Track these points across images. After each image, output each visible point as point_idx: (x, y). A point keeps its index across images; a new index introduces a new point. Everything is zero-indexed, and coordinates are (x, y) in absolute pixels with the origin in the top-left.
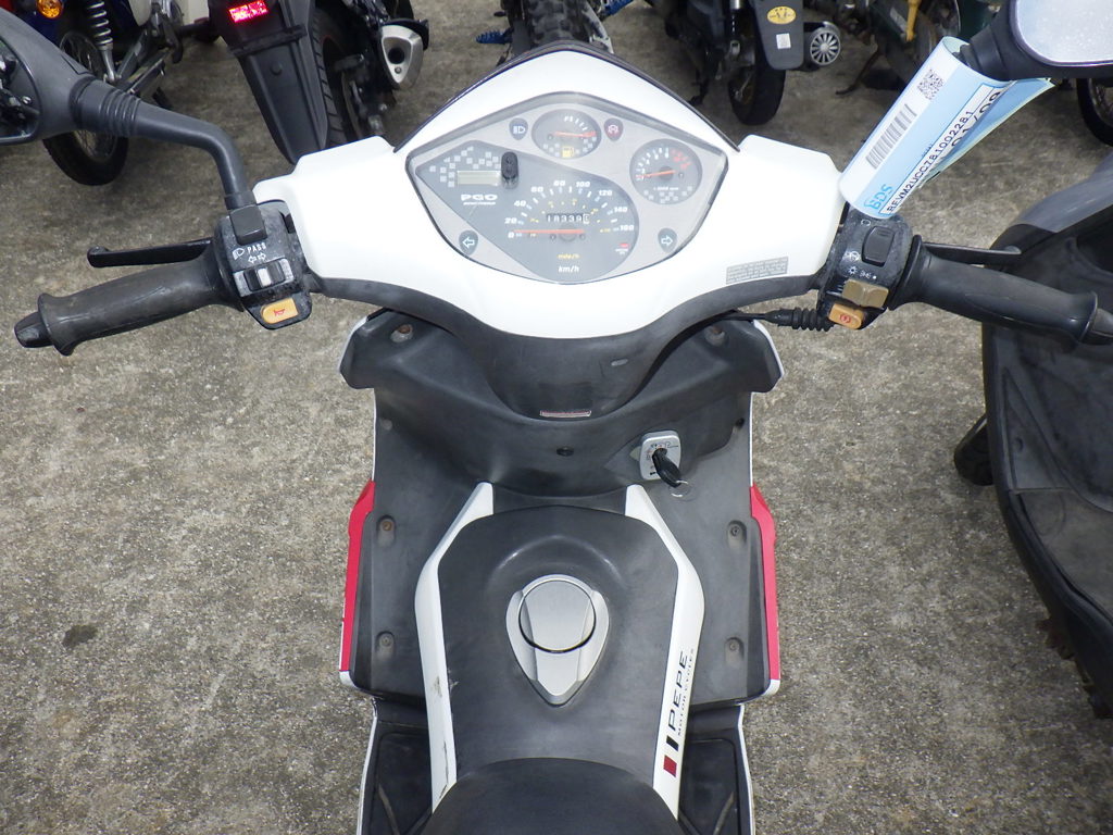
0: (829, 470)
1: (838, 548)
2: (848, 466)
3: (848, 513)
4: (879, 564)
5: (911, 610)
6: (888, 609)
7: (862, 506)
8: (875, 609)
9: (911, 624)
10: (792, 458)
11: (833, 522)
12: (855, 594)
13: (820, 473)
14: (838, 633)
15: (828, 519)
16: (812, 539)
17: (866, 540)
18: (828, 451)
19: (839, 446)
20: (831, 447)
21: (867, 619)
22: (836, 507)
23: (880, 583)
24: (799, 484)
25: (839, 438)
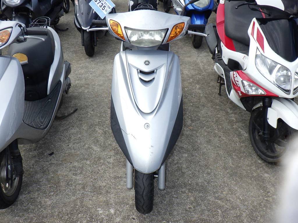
18: (199, 205)
19: (194, 207)
20: (197, 207)
25: (194, 210)
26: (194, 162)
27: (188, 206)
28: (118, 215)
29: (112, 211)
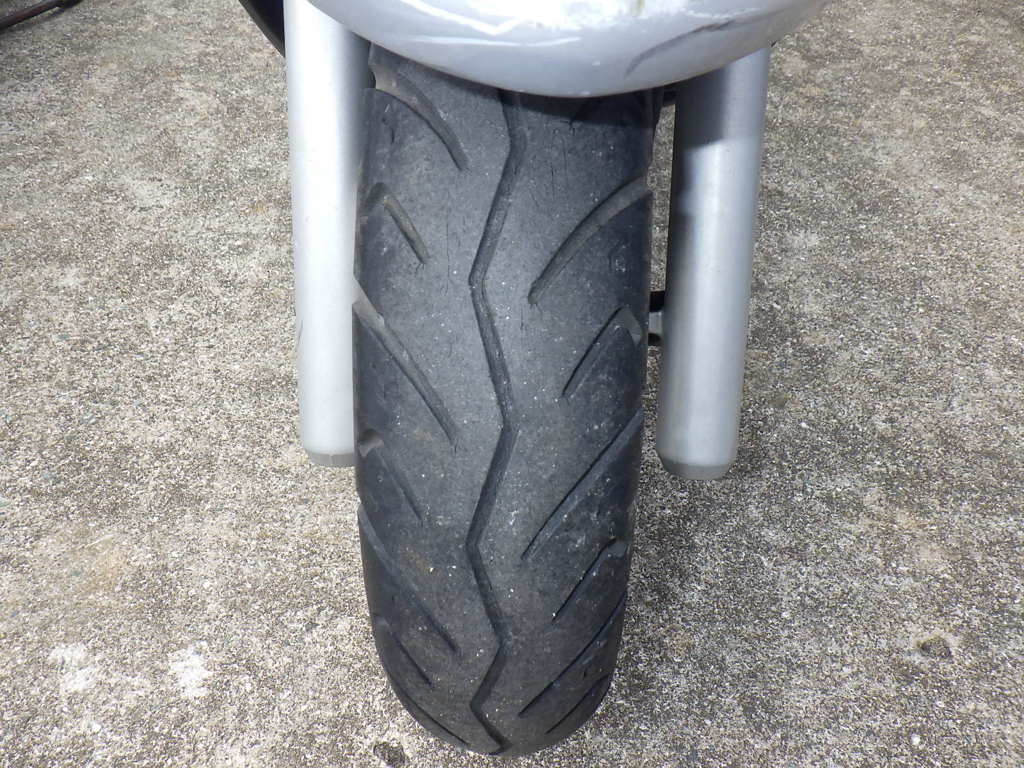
26: (881, 286)
27: (916, 634)
28: (242, 714)
29: (191, 673)
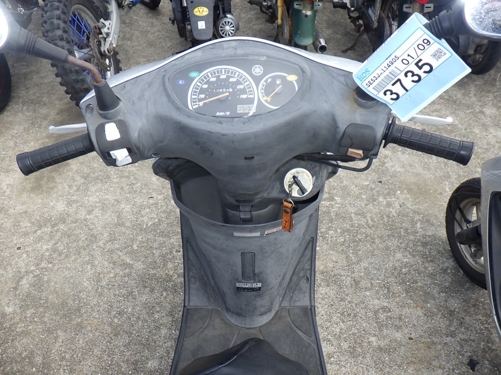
0: (159, 267)
1: (141, 316)
2: (170, 265)
3: (157, 294)
4: (158, 328)
5: (162, 358)
6: (150, 357)
7: (166, 290)
8: (143, 356)
9: (157, 367)
10: (143, 259)
11: (146, 299)
12: (136, 347)
13: (153, 269)
14: (116, 371)
15: (144, 298)
16: (130, 310)
17: (158, 312)
18: (163, 256)
19: (171, 252)
20: (167, 253)
21: (135, 363)
22: (152, 290)
23: (153, 340)
24: (138, 276)
25: (173, 248)
